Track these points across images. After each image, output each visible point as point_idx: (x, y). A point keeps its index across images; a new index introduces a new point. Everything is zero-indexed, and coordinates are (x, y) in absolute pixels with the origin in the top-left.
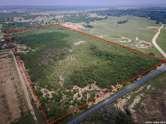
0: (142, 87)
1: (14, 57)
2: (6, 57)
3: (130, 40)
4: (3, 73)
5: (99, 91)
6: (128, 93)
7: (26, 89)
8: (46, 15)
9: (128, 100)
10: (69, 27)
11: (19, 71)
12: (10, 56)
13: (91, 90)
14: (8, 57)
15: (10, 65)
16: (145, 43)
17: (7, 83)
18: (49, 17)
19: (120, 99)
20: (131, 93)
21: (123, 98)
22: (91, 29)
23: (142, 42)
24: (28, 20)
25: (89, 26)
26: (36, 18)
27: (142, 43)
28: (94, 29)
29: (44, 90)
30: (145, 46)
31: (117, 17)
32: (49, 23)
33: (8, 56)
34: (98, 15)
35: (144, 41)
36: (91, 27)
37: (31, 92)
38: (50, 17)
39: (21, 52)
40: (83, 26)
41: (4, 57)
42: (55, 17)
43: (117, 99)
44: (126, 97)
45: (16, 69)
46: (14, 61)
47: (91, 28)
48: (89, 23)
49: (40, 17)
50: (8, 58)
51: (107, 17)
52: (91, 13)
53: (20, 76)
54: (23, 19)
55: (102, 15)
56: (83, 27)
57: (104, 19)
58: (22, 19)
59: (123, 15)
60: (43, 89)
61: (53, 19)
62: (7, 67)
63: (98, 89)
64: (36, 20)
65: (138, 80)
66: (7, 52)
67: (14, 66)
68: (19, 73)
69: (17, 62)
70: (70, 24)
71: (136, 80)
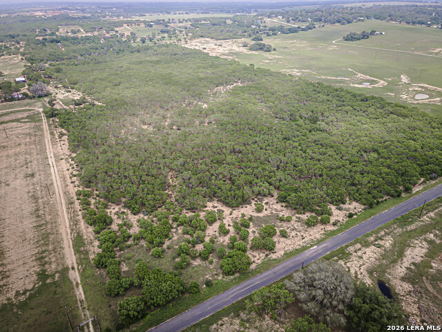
0: (432, 214)
1: (44, 120)
2: (23, 120)
3: (382, 82)
4: (5, 161)
5: (288, 220)
6: (382, 229)
7: (64, 205)
8: (144, 22)
9: (385, 250)
10: (205, 49)
11: (52, 155)
12: (33, 118)
13: (261, 215)
14: (26, 120)
15: (28, 140)
16: (430, 90)
17: (11, 186)
18: (151, 26)
19: (359, 246)
20: (396, 231)
21: (367, 245)
22: (267, 55)
23: (419, 87)
24: (96, 33)
25: (262, 48)
26: (117, 29)
27: (420, 89)
29: (117, 209)
30: (431, 97)
31: (343, 24)
32: (151, 40)
33: (27, 117)
34: (288, 22)
35: (426, 85)
36: (265, 49)
37: (78, 216)
38: (154, 27)
39: (65, 107)
40: (244, 46)
41: (18, 120)
42: (167, 26)
43: (347, 246)
44: (376, 240)
45: (43, 151)
46: (42, 130)
47: (266, 51)
48: (261, 40)
49: (128, 25)
50: (26, 122)
51: (313, 24)
52: (269, 17)
53: (52, 168)
54: (82, 30)
55: (299, 21)
56: (244, 50)
57: (303, 30)
58: (79, 31)
59: (359, 20)
60: (114, 206)
61: (163, 32)
62: (19, 145)
63: (286, 213)
64: (117, 32)
65: (414, 192)
66: (27, 108)
67: (41, 142)
68: (51, 161)
69: (48, 132)
70: (208, 42)
71: (407, 190)
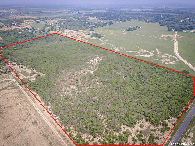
1: (20, 87)
2: (9, 88)
3: (152, 53)
7: (61, 138)
8: (35, 20)
10: (72, 36)
11: (38, 109)
12: (13, 86)
14: (11, 88)
15: (20, 101)
16: (169, 57)
18: (39, 22)
19: (184, 139)
22: (100, 39)
23: (165, 55)
24: (13, 28)
25: (97, 35)
26: (22, 24)
27: (165, 56)
28: (103, 39)
30: (171, 60)
31: (123, 22)
32: (43, 31)
33: (10, 86)
35: (167, 55)
36: (99, 36)
38: (41, 22)
40: (89, 35)
41: (6, 88)
42: (47, 22)
44: (188, 135)
47: (99, 37)
48: (94, 30)
49: (27, 22)
50: (11, 89)
52: (90, 17)
54: (4, 25)
58: (3, 26)
60: (83, 134)
61: (47, 26)
64: (23, 26)
66: (6, 79)
67: (27, 101)
68: (40, 112)
69: (27, 94)
70: (71, 33)
